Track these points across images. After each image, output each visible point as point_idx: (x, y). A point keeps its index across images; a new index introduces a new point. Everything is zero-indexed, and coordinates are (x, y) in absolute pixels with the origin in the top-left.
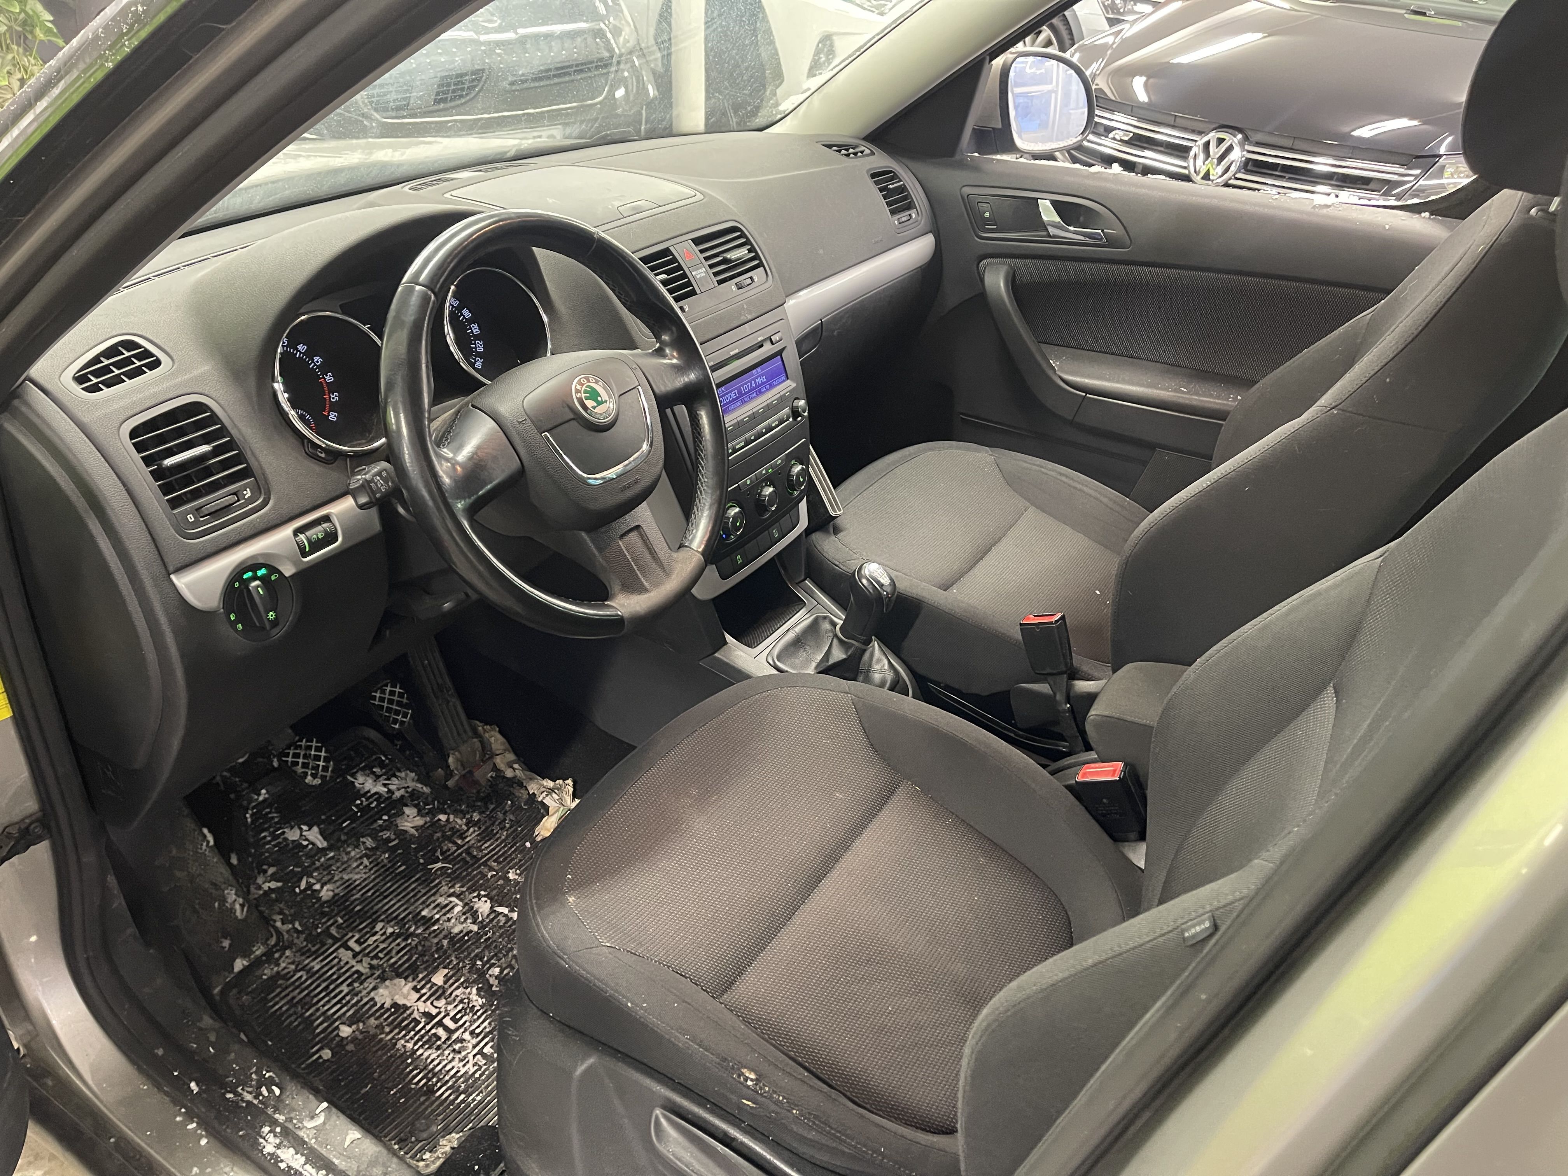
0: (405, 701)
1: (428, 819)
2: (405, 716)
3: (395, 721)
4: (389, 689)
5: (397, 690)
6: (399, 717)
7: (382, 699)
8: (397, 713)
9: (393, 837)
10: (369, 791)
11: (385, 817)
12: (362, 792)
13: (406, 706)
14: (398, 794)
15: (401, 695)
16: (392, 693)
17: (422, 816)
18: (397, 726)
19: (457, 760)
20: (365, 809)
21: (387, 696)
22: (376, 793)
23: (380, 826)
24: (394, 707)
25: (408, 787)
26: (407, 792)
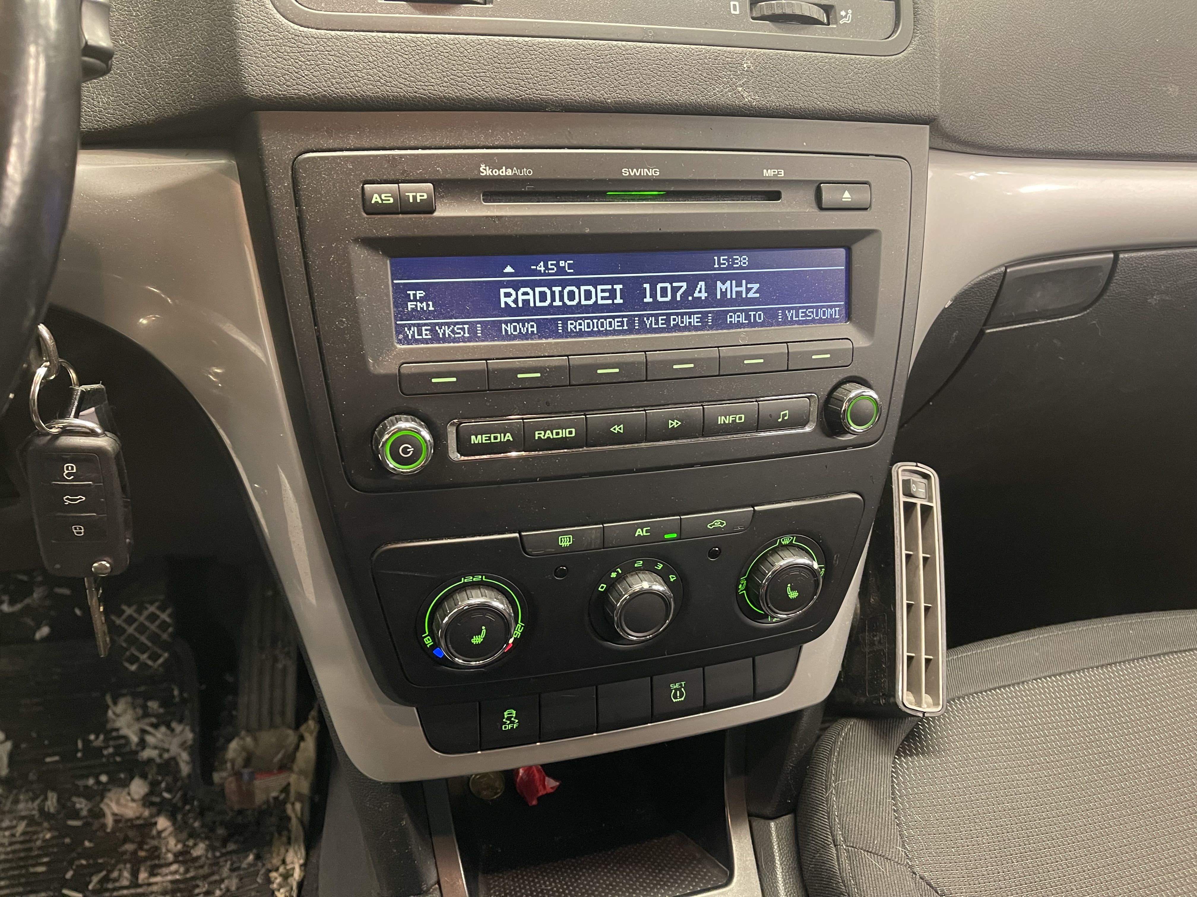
0: (165, 636)
1: (147, 813)
2: (154, 657)
3: (133, 659)
4: (152, 609)
5: (164, 616)
6: (144, 657)
7: (130, 620)
8: (143, 649)
9: (84, 813)
10: (117, 730)
11: (104, 778)
12: (109, 726)
13: (166, 646)
14: (147, 754)
15: (164, 626)
16: (153, 617)
17: (144, 805)
18: (133, 668)
19: (244, 748)
20: (92, 752)
21: (142, 619)
22: (125, 737)
23: (86, 787)
24: (143, 639)
25: (168, 751)
26: (161, 756)
